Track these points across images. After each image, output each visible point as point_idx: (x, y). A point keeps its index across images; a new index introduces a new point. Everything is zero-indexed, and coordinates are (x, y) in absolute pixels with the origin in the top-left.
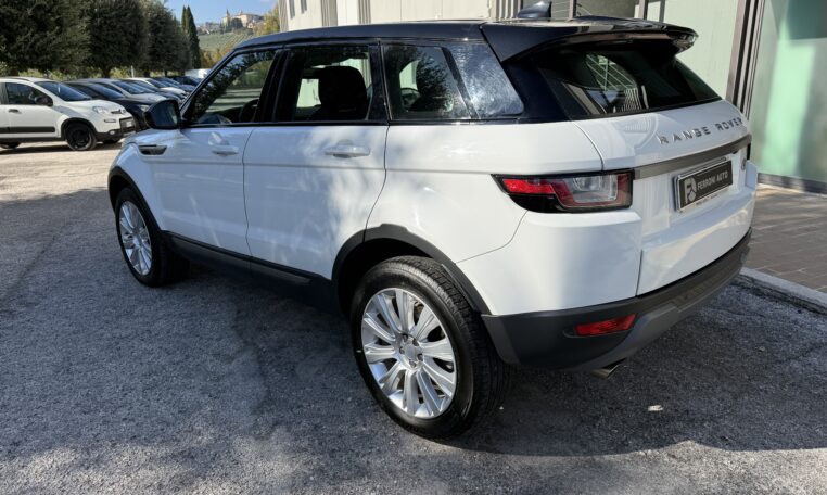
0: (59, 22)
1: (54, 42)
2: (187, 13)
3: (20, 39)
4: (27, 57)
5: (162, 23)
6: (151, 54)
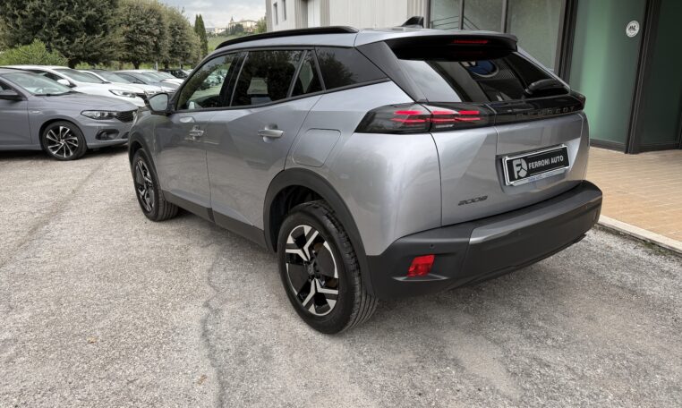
0: (105, 28)
1: (101, 43)
2: (199, 20)
3: (77, 40)
4: (81, 54)
5: (179, 28)
6: (170, 52)
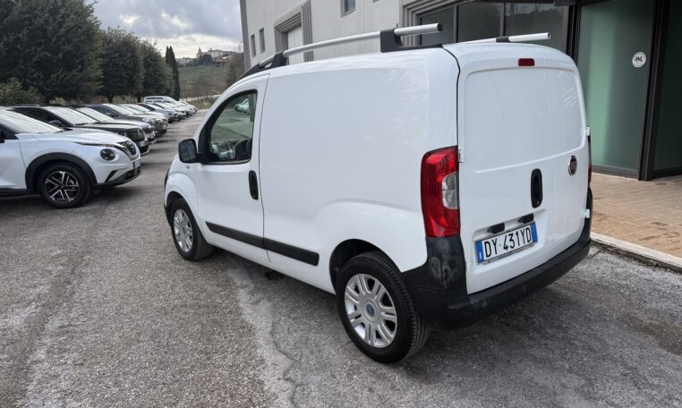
2: (170, 52)
3: (53, 76)
5: (152, 60)
6: (144, 84)
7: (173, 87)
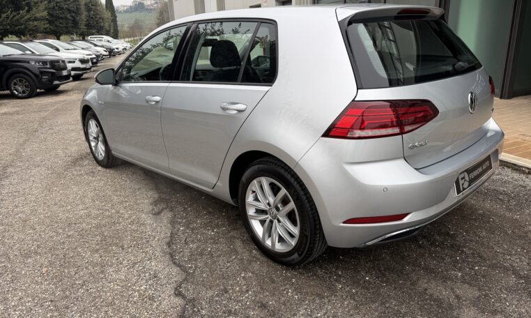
0: (29, 5)
3: (3, 16)
6: (86, 25)
7: (112, 28)
